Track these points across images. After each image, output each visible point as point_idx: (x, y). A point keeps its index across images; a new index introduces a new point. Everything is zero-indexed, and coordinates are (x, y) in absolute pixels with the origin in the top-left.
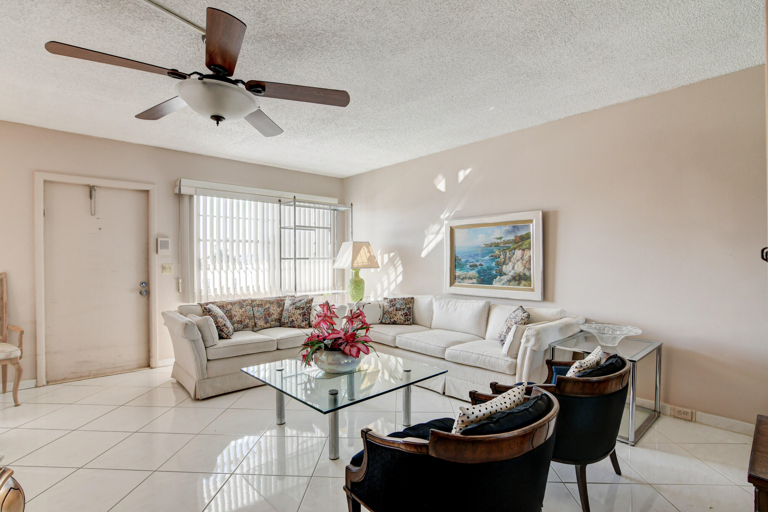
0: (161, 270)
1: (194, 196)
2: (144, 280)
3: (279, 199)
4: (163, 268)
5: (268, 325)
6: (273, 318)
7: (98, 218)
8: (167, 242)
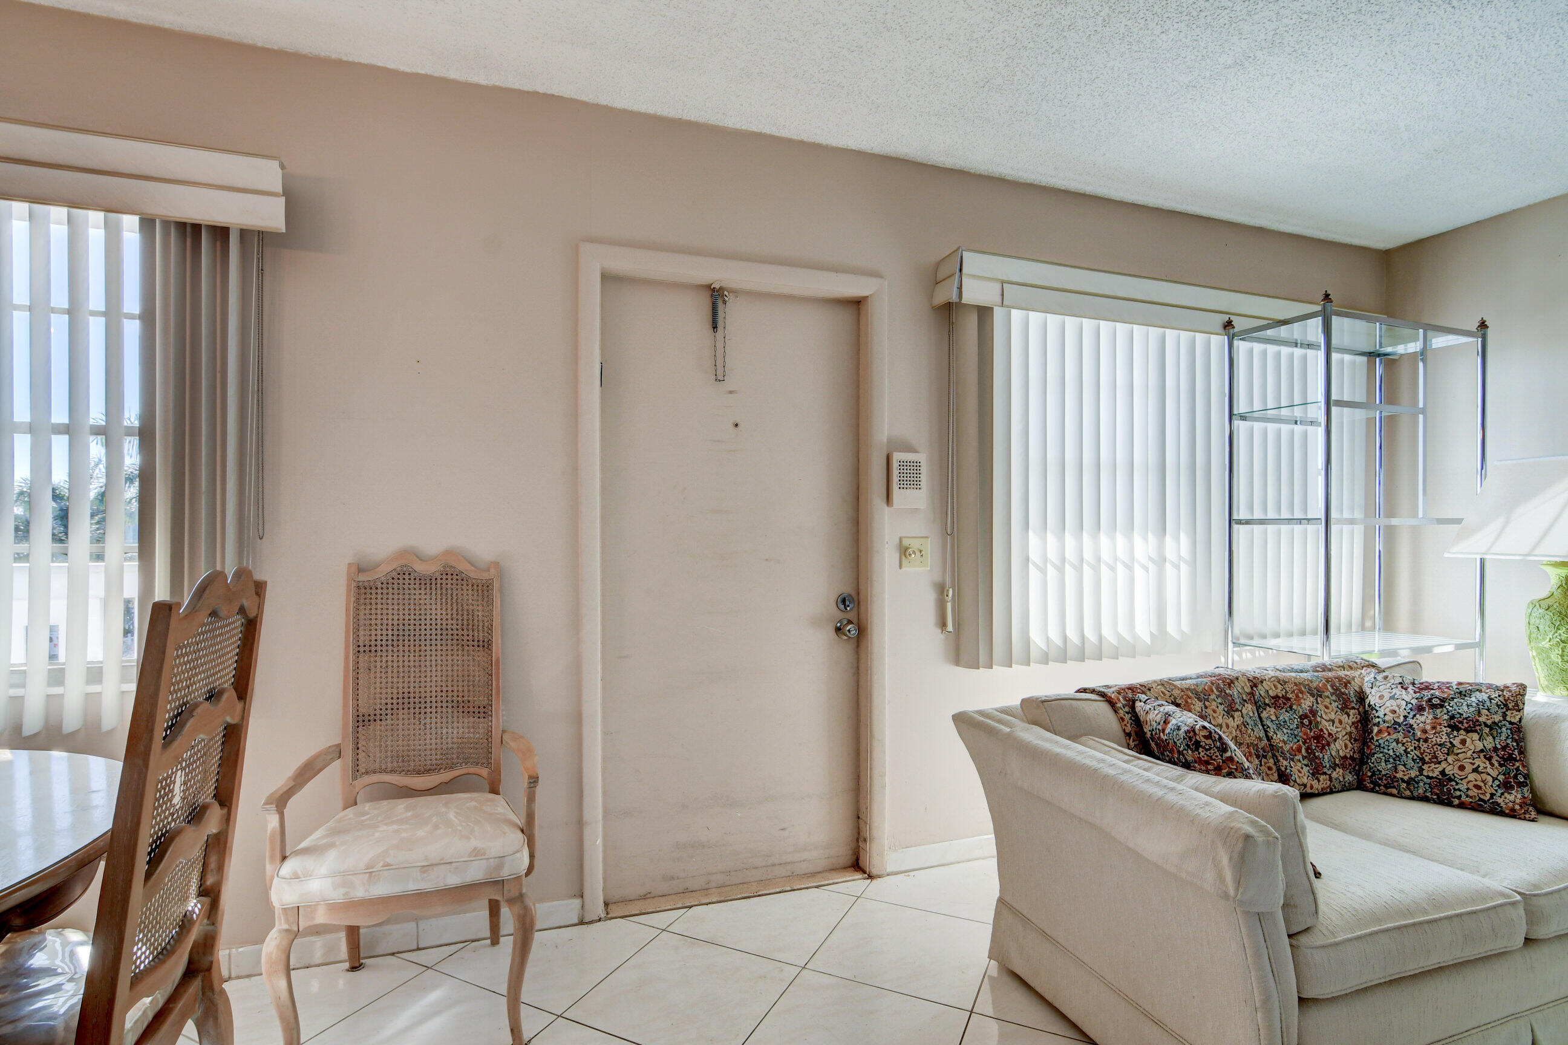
0: (897, 556)
1: (995, 308)
2: (847, 589)
3: (1226, 318)
4: (904, 551)
5: (1323, 782)
6: (1334, 754)
7: (731, 392)
8: (917, 465)
